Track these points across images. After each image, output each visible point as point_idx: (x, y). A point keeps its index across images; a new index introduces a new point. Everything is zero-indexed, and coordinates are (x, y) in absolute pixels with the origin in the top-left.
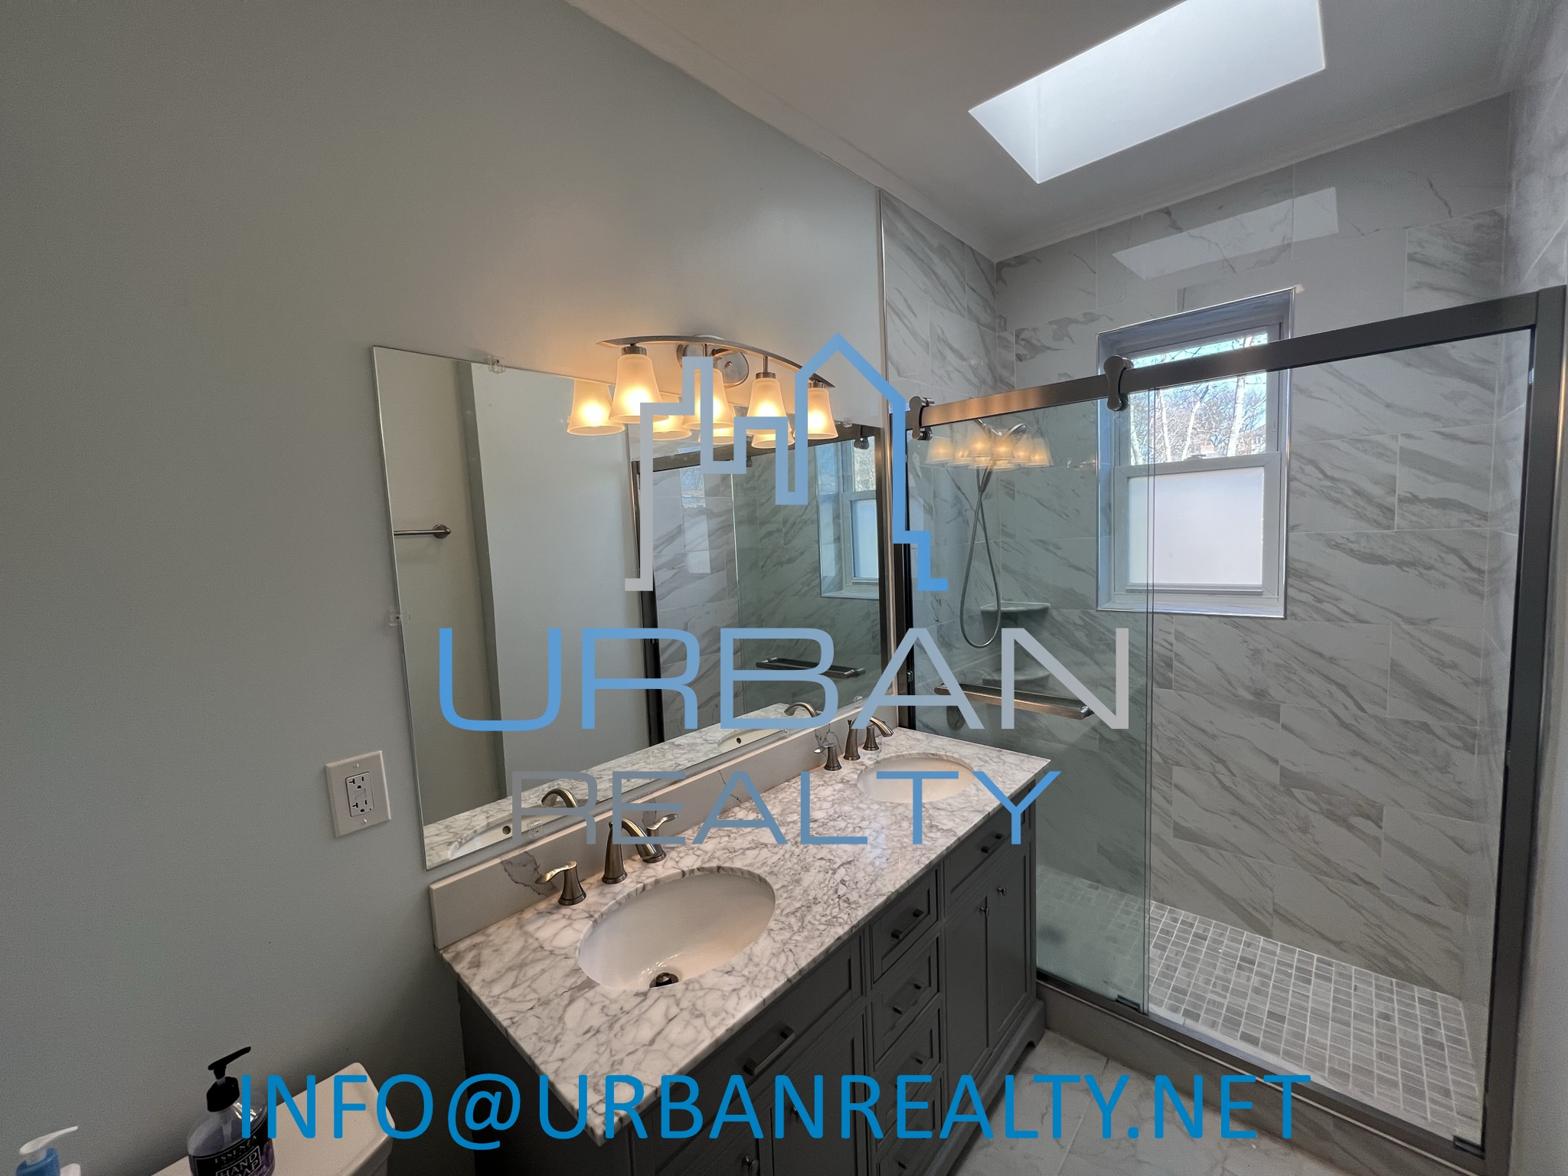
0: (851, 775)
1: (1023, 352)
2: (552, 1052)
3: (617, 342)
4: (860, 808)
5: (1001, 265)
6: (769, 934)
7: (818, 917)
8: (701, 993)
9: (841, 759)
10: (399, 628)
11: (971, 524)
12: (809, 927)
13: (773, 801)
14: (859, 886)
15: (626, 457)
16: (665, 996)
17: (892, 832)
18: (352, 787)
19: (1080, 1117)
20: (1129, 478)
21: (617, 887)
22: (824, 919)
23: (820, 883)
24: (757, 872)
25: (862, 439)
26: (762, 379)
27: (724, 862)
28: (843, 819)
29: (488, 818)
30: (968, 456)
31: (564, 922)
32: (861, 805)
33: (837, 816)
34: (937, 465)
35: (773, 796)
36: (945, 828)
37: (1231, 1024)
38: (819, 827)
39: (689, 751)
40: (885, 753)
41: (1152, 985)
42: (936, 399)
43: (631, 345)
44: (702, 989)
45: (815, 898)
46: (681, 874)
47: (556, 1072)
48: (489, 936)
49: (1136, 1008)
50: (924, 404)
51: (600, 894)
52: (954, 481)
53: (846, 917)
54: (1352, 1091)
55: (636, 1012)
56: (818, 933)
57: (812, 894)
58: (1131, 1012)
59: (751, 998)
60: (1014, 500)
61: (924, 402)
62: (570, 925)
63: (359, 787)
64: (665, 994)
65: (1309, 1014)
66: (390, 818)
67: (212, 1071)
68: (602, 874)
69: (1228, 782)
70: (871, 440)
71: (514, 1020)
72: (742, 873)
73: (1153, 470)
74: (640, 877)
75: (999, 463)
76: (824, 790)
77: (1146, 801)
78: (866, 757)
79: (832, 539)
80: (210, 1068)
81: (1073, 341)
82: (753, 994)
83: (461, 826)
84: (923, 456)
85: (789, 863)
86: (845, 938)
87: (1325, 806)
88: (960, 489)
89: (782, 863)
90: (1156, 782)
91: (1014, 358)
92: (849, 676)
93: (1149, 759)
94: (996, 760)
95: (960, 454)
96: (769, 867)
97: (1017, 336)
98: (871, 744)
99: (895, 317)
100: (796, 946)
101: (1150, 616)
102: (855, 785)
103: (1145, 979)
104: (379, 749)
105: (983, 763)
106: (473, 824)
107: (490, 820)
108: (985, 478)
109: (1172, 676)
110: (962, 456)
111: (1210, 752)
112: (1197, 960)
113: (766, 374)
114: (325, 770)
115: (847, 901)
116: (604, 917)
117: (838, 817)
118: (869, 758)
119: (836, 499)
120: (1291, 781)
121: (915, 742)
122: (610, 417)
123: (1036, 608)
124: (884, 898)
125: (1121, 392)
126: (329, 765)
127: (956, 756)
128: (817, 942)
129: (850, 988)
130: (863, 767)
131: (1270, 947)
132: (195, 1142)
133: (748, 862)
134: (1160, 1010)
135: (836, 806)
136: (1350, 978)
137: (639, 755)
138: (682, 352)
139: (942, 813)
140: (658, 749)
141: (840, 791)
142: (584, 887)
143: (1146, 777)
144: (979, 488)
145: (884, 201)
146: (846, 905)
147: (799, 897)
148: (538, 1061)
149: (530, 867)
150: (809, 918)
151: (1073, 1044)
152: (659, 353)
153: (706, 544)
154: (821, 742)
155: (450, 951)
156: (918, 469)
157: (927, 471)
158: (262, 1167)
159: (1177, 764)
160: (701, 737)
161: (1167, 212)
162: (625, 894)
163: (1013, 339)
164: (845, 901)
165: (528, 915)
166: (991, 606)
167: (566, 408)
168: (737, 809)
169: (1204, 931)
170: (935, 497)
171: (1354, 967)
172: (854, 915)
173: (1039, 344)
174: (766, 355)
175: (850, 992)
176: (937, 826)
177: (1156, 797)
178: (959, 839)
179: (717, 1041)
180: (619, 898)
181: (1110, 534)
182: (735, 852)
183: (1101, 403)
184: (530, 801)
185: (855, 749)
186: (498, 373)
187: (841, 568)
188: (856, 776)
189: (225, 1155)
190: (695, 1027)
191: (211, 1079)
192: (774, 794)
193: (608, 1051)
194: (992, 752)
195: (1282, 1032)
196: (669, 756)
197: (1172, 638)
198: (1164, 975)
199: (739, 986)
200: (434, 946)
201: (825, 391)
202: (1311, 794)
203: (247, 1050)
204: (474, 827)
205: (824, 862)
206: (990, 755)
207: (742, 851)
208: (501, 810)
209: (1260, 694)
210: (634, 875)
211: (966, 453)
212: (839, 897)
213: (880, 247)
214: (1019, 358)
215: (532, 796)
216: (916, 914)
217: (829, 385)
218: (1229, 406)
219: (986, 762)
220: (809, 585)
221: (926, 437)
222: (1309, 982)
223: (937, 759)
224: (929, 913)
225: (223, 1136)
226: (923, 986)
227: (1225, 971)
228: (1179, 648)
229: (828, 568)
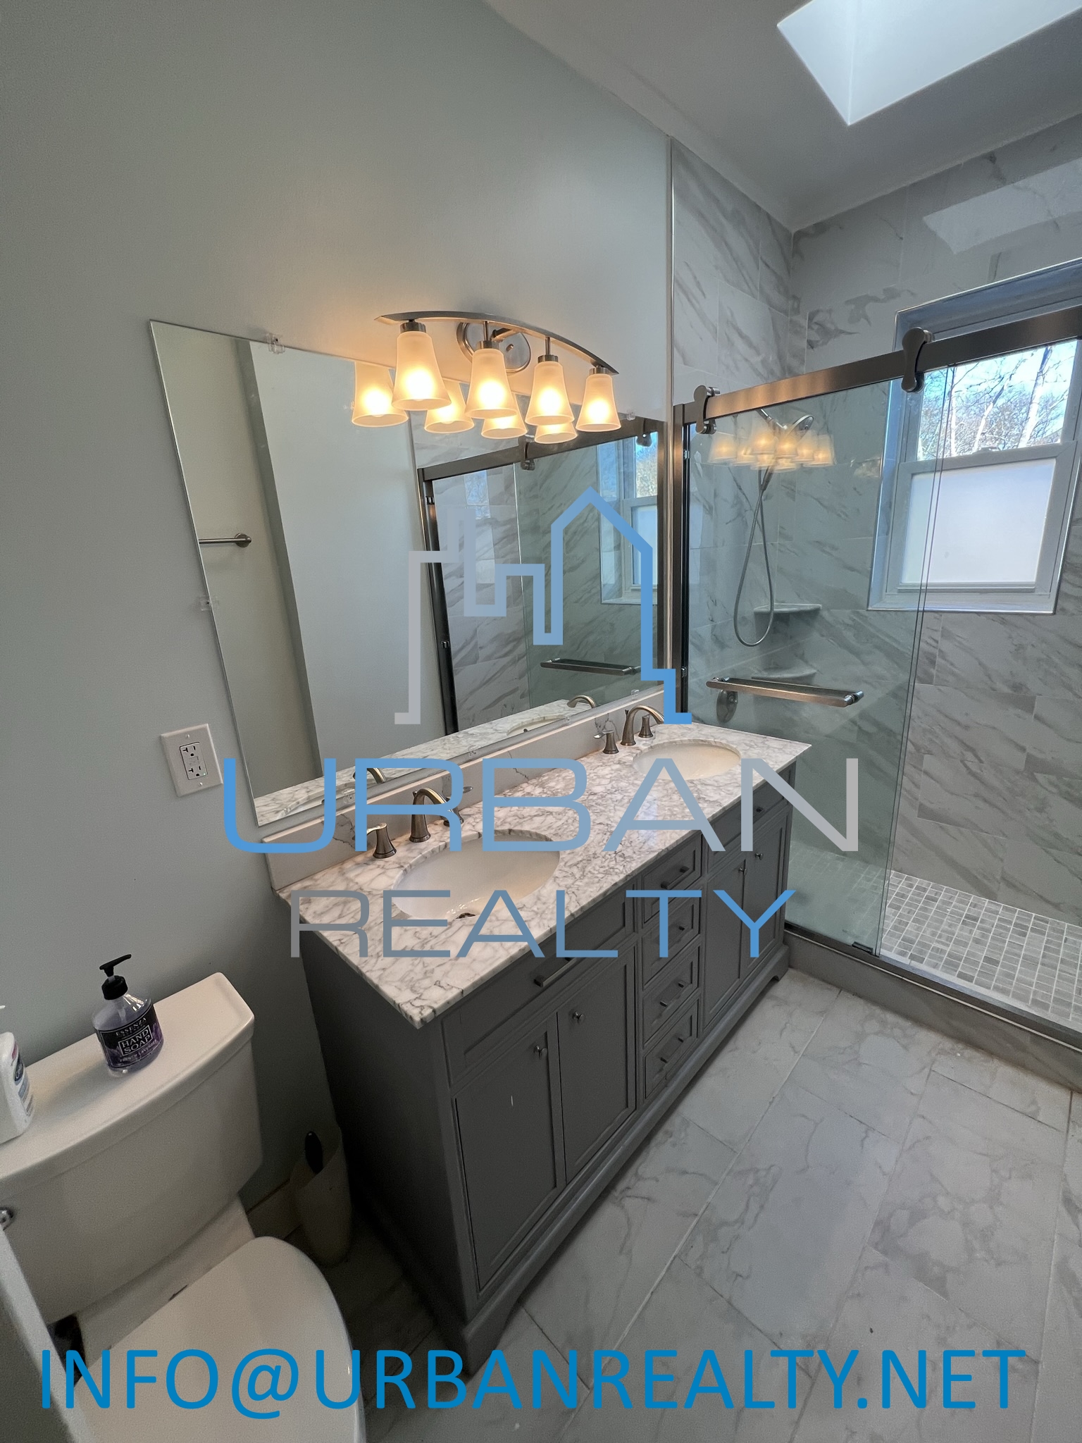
0: (627, 757)
1: (815, 337)
2: (376, 963)
3: (395, 317)
4: (636, 784)
5: (800, 235)
6: (555, 881)
7: (597, 868)
8: (497, 923)
9: (618, 744)
10: (210, 612)
11: (750, 524)
12: (589, 875)
13: (557, 779)
14: (633, 844)
15: (412, 464)
16: (467, 926)
17: (663, 803)
18: (186, 755)
19: (812, 1032)
20: (913, 475)
21: (422, 845)
22: (602, 870)
23: (599, 843)
24: (543, 833)
25: (644, 436)
26: (544, 363)
27: (515, 826)
28: (620, 793)
29: (308, 792)
30: (751, 454)
31: (379, 871)
32: (636, 782)
33: (614, 790)
34: (722, 464)
35: (557, 775)
36: (711, 799)
37: (951, 965)
38: (598, 798)
39: (482, 739)
40: (657, 740)
41: (884, 936)
42: (722, 388)
43: (411, 321)
44: (498, 920)
45: (595, 854)
46: (478, 836)
47: (380, 978)
48: (316, 880)
49: (869, 951)
50: (709, 394)
51: (407, 850)
52: (735, 480)
53: (621, 868)
54: (1050, 1016)
55: (443, 936)
56: (597, 880)
57: (592, 851)
58: (865, 955)
59: (540, 926)
60: (794, 501)
61: (709, 392)
62: (383, 873)
63: (192, 755)
64: (467, 923)
65: (1021, 959)
66: (222, 782)
67: (103, 971)
68: (409, 835)
69: (974, 768)
70: (654, 436)
71: (342, 941)
72: (531, 835)
73: (940, 466)
74: (441, 837)
75: (780, 461)
76: (602, 770)
77: (896, 786)
78: (642, 743)
79: (613, 546)
80: (101, 968)
81: (869, 322)
82: (541, 924)
83: (285, 799)
84: (705, 454)
85: (572, 827)
86: (620, 885)
87: (1064, 788)
88: (740, 489)
89: (566, 826)
90: (908, 769)
91: (805, 344)
92: (626, 673)
93: (903, 748)
94: (760, 745)
95: (743, 452)
96: (554, 830)
97: (810, 319)
98: (646, 732)
99: (682, 296)
100: (578, 889)
101: (920, 614)
102: (631, 766)
103: (879, 932)
104: (206, 723)
105: (748, 748)
106: (296, 797)
107: (311, 794)
108: (766, 479)
109: (934, 672)
110: (745, 454)
111: (962, 743)
112: (927, 918)
113: (549, 357)
114: (160, 737)
115: (623, 856)
116: (413, 867)
117: (616, 791)
118: (644, 744)
119: (617, 506)
120: (1034, 766)
121: (685, 731)
122: (392, 402)
123: (809, 608)
124: (656, 854)
125: (918, 370)
126: (165, 735)
127: (724, 742)
128: (597, 887)
129: (624, 925)
130: (639, 751)
131: (993, 908)
132: (99, 1022)
133: (535, 826)
134: (890, 952)
135: (614, 782)
136: (1063, 932)
137: (438, 742)
138: (462, 332)
139: (710, 788)
140: (453, 737)
141: (617, 770)
142: (395, 845)
143: (899, 766)
144: (761, 486)
145: (676, 154)
146: (622, 859)
147: (580, 853)
148: (364, 970)
149: (348, 827)
150: (589, 868)
151: (812, 979)
152: (439, 331)
153: (492, 553)
154: (600, 729)
155: (285, 891)
156: (699, 467)
157: (708, 469)
158: (153, 1040)
159: (930, 753)
160: (492, 728)
161: (991, 158)
162: (430, 850)
163: (805, 323)
164: (620, 856)
165: (348, 865)
166: (764, 607)
167: (349, 395)
168: (524, 785)
169: (936, 894)
170: (715, 495)
171: (1067, 924)
172: (628, 867)
173: (833, 328)
174: (549, 336)
175: (623, 930)
176: (704, 798)
177: (906, 782)
178: (724, 808)
179: (512, 957)
180: (425, 853)
181: (887, 534)
182: (524, 818)
183: (894, 385)
184: (343, 779)
185: (631, 736)
186: (278, 353)
187: (620, 576)
188: (632, 759)
189: (123, 1030)
190: (493, 948)
191: (103, 977)
192: (558, 773)
193: (421, 964)
194: (757, 739)
195: (995, 972)
196: (464, 743)
197: (937, 636)
198: (895, 928)
199: (530, 919)
200: (272, 888)
201: (607, 378)
202: (1053, 778)
203: (128, 957)
204: (296, 799)
205: (602, 826)
206: (755, 741)
207: (529, 818)
208: (319, 786)
209: (1017, 687)
210: (436, 836)
211: (749, 451)
212: (616, 853)
213: (669, 209)
214: (811, 345)
215: (345, 775)
216: (683, 870)
217: (613, 371)
218: (1023, 411)
219: (751, 746)
220: (589, 592)
221: (709, 430)
222: (1024, 935)
223: (706, 745)
224: (694, 869)
225: (119, 1017)
226: (686, 928)
227: (950, 925)
228: (946, 646)
229: (609, 575)
